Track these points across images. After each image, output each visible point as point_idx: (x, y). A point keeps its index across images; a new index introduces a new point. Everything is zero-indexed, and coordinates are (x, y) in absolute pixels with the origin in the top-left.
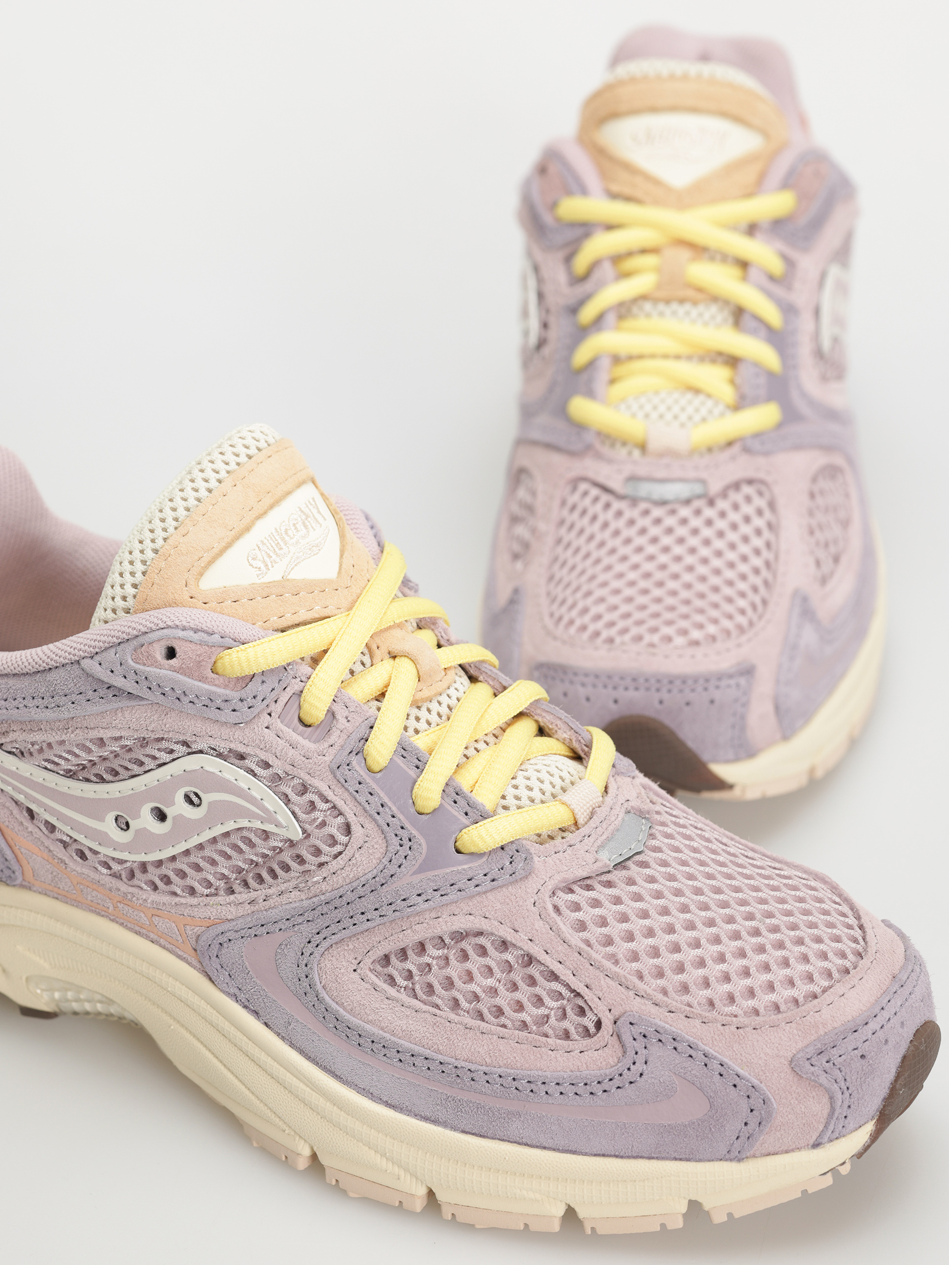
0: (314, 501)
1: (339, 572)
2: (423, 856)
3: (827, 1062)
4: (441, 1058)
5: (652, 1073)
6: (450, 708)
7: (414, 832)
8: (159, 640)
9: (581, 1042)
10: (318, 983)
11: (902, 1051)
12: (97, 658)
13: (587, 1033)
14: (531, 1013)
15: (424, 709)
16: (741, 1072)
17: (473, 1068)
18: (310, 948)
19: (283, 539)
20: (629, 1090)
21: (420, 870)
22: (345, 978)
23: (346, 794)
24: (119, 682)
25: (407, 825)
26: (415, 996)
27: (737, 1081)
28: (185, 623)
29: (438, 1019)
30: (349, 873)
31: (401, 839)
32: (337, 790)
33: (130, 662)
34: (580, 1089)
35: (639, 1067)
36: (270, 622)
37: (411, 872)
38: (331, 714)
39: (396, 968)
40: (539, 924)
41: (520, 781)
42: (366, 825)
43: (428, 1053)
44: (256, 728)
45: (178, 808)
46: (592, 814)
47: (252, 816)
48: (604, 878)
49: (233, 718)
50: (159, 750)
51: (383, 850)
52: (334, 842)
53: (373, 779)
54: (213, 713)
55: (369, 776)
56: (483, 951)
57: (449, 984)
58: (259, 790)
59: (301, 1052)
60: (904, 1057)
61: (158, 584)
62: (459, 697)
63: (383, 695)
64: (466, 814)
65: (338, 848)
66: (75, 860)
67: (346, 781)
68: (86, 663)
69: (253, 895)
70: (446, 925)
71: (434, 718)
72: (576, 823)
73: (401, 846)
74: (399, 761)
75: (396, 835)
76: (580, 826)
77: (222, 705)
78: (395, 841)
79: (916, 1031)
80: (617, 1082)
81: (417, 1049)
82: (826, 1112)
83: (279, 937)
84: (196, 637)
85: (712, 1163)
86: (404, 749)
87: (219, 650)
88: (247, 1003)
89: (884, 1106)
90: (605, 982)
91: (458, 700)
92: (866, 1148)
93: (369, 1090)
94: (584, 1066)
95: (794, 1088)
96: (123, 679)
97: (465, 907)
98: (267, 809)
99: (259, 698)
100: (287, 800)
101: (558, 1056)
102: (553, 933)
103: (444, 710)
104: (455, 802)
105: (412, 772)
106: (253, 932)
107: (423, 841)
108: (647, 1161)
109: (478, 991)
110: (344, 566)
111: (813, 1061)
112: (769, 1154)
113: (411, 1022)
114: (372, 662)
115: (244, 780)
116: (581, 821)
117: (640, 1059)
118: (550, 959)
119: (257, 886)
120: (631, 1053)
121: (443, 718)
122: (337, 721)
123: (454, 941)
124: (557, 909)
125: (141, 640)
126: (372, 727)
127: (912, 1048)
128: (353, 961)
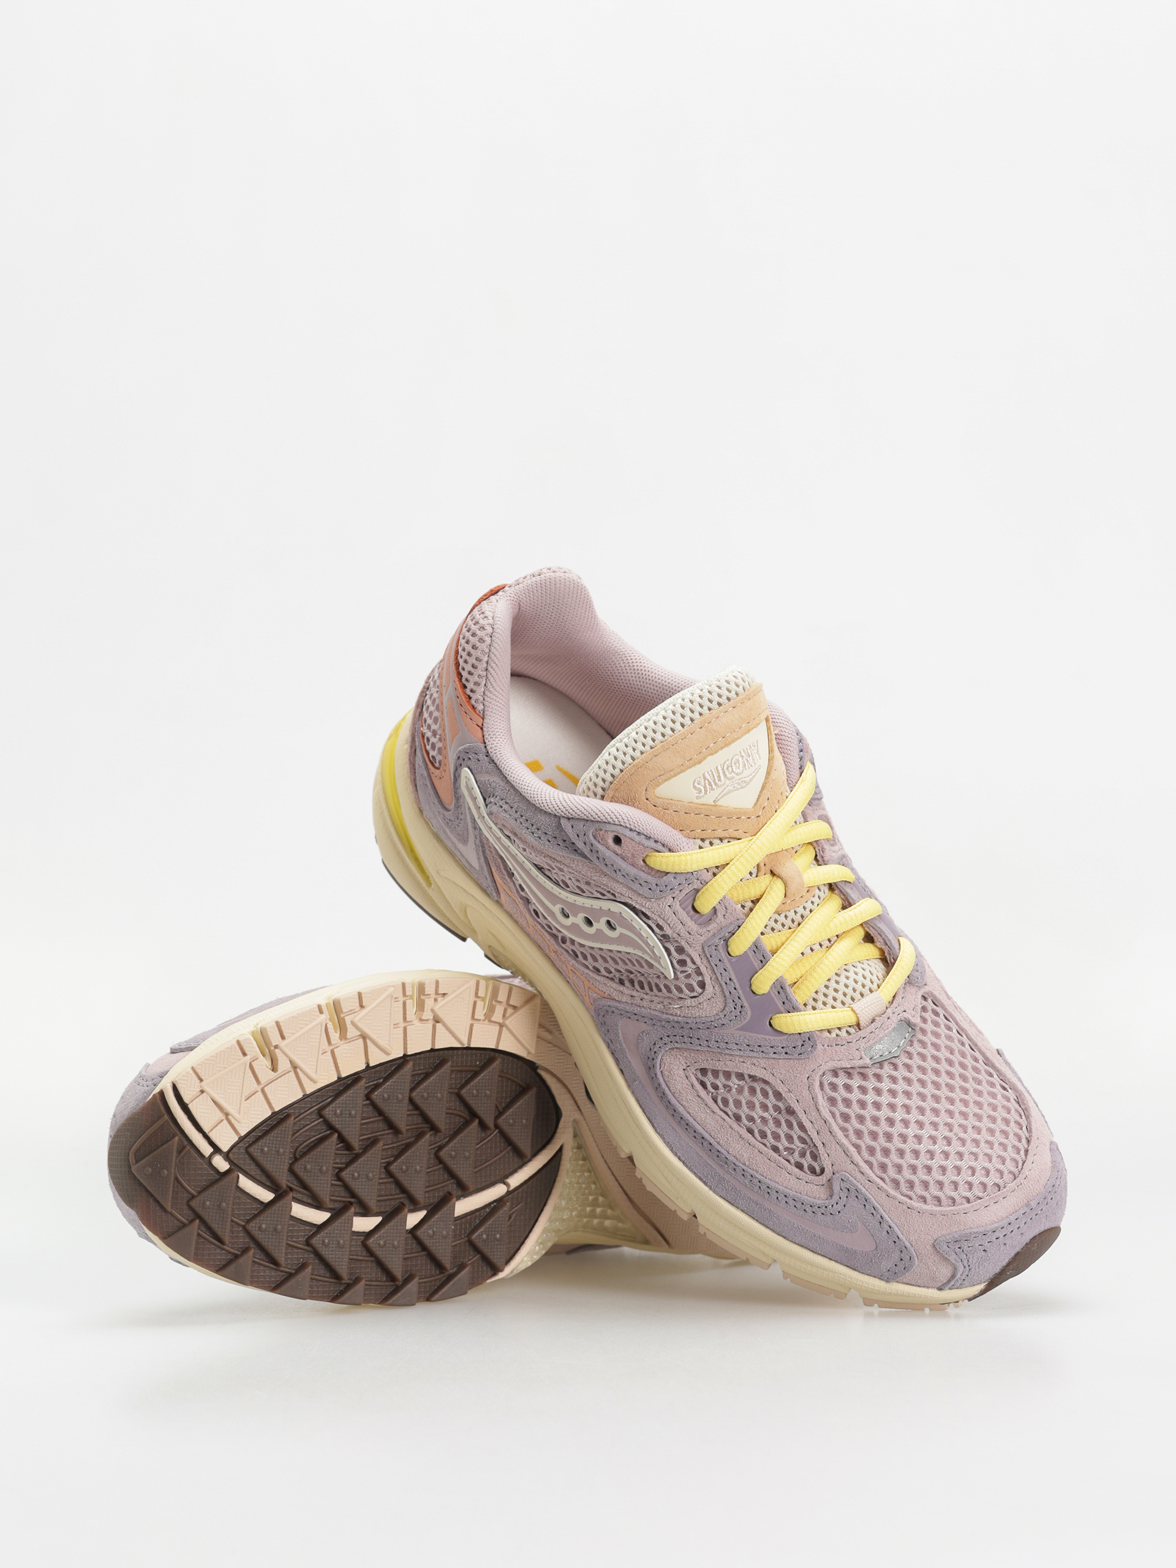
0: (757, 743)
1: (755, 804)
2: (746, 1021)
3: (959, 1248)
4: (719, 1148)
5: (846, 1214)
6: (802, 916)
7: (746, 1004)
8: (613, 831)
9: (808, 1176)
10: (658, 1068)
11: (1018, 1249)
12: (572, 822)
13: (813, 1171)
14: (783, 1143)
15: (783, 915)
16: (901, 1236)
17: (737, 1163)
18: (660, 1043)
19: (724, 773)
20: (829, 1218)
21: (741, 1029)
22: (676, 1072)
23: (708, 965)
24: (580, 844)
25: (742, 997)
26: (716, 1101)
27: (897, 1240)
28: (632, 827)
29: (726, 1124)
30: (696, 1012)
31: (736, 1005)
32: (703, 959)
33: (591, 836)
34: (799, 1205)
35: (839, 1207)
36: (695, 832)
37: (735, 1028)
38: (715, 910)
39: (709, 1079)
40: (806, 1093)
41: (833, 984)
42: (716, 988)
43: (712, 1141)
44: (661, 905)
45: (600, 925)
46: (873, 1021)
47: (645, 952)
48: (862, 1070)
49: (647, 893)
50: (596, 891)
51: (722, 1007)
52: (692, 989)
53: (730, 961)
54: (636, 886)
55: (727, 958)
56: (765, 1094)
57: (738, 1103)
58: (654, 941)
59: (637, 1100)
60: (1018, 1254)
61: (627, 783)
62: (812, 909)
63: (758, 900)
64: (784, 1003)
65: (695, 994)
66: (532, 914)
67: (711, 956)
68: (563, 821)
69: (635, 993)
70: (747, 1069)
71: (788, 923)
72: (858, 1025)
73: (735, 1008)
74: (751, 954)
75: (733, 1001)
76: (861, 1028)
77: (643, 884)
78: (731, 1005)
79: (1033, 1238)
80: (823, 1210)
81: (707, 1136)
82: (949, 1275)
83: (644, 1027)
84: (637, 838)
85: (869, 1277)
86: (756, 946)
87: (650, 850)
88: (614, 1052)
89: (994, 1278)
90: (834, 1146)
91: (811, 911)
92: (975, 1297)
93: (671, 1145)
94: (805, 1192)
95: (933, 1256)
96: (583, 844)
97: (763, 1063)
98: (655, 954)
99: (669, 888)
100: (669, 954)
101: (791, 1179)
102: (813, 1102)
103: (798, 918)
104: (779, 993)
105: (757, 964)
106: (629, 1015)
107: (749, 1013)
108: (829, 1260)
109: (756, 1117)
110: (760, 800)
111: (950, 1245)
112: (907, 1284)
113: (708, 1118)
114: (757, 874)
115: (646, 931)
116: (862, 1024)
117: (841, 1203)
118: (805, 1118)
119: (639, 989)
120: (836, 1197)
121: (795, 923)
122: (717, 916)
123: (751, 1079)
124: (821, 1085)
125: (602, 826)
126: (739, 927)
127: (1025, 1249)
128: (684, 1064)
